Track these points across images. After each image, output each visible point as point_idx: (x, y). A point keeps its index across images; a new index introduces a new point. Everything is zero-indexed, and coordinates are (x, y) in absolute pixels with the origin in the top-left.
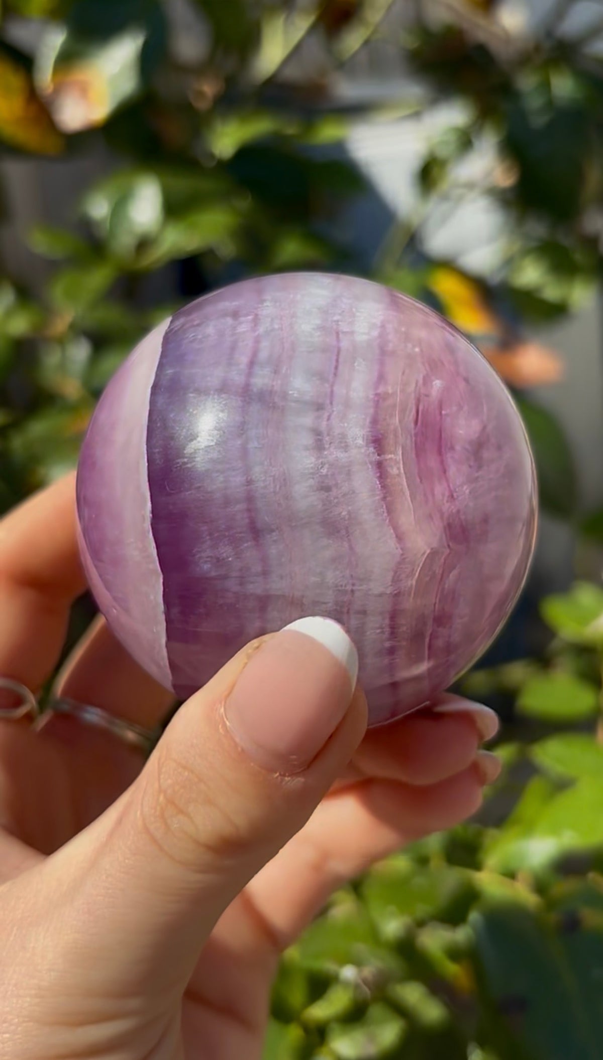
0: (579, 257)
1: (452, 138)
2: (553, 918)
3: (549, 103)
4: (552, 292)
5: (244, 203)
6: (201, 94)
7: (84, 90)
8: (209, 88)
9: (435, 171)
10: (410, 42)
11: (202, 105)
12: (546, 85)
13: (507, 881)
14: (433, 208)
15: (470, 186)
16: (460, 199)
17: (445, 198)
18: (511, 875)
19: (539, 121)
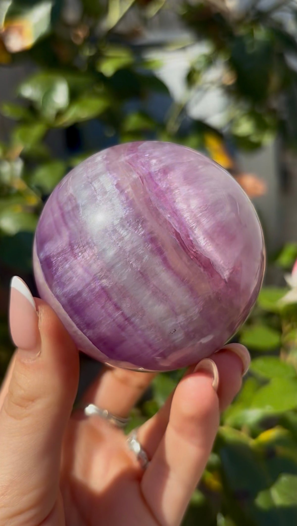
1: (203, 60)
6: (77, 36)
7: (20, 31)
8: (81, 33)
9: (195, 76)
10: (182, 11)
11: (78, 42)
12: (251, 34)
13: (237, 431)
14: (194, 94)
15: (212, 83)
16: (207, 90)
17: (199, 89)
18: (238, 427)
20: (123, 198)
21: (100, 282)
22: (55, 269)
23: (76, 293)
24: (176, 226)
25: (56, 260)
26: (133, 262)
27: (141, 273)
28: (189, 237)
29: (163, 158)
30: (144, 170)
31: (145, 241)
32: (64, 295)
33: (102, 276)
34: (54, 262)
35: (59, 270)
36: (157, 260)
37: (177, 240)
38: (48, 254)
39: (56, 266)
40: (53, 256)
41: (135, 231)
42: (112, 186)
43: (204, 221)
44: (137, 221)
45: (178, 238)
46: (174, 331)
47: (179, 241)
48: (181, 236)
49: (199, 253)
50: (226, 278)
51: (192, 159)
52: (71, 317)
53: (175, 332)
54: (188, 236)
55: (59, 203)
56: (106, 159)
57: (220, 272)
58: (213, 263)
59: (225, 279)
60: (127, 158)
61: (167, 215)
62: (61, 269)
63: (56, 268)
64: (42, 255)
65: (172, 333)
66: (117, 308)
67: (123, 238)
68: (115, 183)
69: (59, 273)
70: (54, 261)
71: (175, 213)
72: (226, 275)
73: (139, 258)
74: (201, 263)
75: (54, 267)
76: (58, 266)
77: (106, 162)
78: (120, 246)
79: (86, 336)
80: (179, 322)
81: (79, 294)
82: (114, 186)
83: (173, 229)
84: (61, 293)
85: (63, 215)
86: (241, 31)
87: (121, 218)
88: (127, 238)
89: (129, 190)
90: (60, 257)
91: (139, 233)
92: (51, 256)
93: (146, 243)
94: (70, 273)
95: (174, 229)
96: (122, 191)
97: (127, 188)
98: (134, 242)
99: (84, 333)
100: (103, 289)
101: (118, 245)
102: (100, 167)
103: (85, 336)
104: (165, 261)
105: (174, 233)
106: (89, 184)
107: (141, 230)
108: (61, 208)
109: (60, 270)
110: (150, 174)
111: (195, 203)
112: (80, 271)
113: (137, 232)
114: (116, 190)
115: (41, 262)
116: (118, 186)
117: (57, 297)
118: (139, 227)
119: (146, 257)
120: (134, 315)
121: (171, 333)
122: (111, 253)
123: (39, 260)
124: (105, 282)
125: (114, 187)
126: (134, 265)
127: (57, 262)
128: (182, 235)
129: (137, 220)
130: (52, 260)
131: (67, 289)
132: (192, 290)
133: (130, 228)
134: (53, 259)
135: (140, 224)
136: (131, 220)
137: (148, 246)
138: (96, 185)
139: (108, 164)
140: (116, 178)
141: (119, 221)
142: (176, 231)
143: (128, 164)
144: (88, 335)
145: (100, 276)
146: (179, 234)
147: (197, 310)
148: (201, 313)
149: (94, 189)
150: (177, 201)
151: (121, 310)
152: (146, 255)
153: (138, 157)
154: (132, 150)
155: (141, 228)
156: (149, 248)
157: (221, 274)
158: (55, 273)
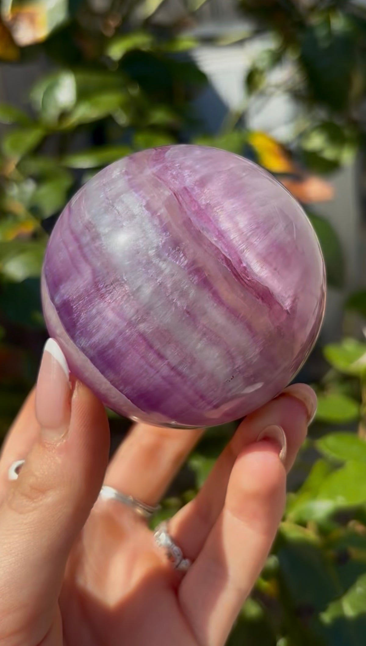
0: (347, 133)
1: (266, 56)
2: (331, 554)
3: (330, 34)
4: (329, 154)
5: (135, 91)
6: (107, 26)
7: (32, 20)
8: (113, 23)
9: (257, 77)
11: (109, 33)
12: (327, 22)
13: (301, 528)
15: (277, 86)
16: (271, 95)
17: (262, 94)
19: (324, 45)
20: (156, 222)
21: (137, 327)
22: (77, 316)
23: (107, 343)
24: (225, 251)
25: (77, 305)
26: (176, 300)
27: (188, 313)
28: (242, 263)
29: (198, 167)
30: (177, 185)
31: (190, 273)
32: (91, 347)
33: (138, 320)
34: (74, 307)
35: (81, 316)
36: (206, 295)
37: (229, 269)
38: (66, 297)
39: (78, 312)
40: (73, 301)
41: (176, 262)
42: (140, 208)
43: (255, 241)
44: (177, 249)
45: (228, 266)
46: (232, 377)
47: (230, 269)
48: (232, 263)
49: (255, 281)
50: (288, 308)
51: (232, 165)
52: (103, 372)
53: (233, 379)
54: (240, 262)
55: (72, 232)
56: (127, 173)
57: (280, 302)
58: (272, 293)
59: (287, 310)
60: (155, 170)
61: (213, 238)
62: (85, 314)
63: (78, 314)
64: (57, 299)
65: (230, 381)
66: (161, 356)
67: (162, 272)
68: (144, 203)
69: (82, 320)
70: (75, 305)
71: (221, 235)
72: (287, 304)
73: (183, 294)
74: (258, 294)
75: (76, 313)
76: (81, 311)
77: (127, 178)
78: (159, 282)
79: (124, 394)
80: (236, 366)
81: (112, 344)
82: (143, 207)
83: (222, 256)
84: (88, 345)
85: (81, 248)
86: (315, 20)
87: (157, 247)
88: (167, 271)
89: (163, 211)
90: (82, 300)
91: (181, 264)
92: (71, 300)
93: (191, 275)
94: (98, 319)
95: (224, 255)
96: (154, 213)
97: (160, 208)
98: (175, 275)
99: (120, 391)
100: (142, 335)
101: (157, 281)
102: (121, 184)
103: (122, 394)
104: (215, 295)
105: (222, 260)
106: (110, 207)
107: (183, 259)
108: (77, 239)
109: (83, 316)
110: (185, 188)
111: (243, 221)
112: (110, 315)
113: (179, 263)
114: (147, 212)
115: (58, 309)
116: (148, 207)
117: (83, 350)
118: (181, 256)
119: (192, 293)
120: (181, 363)
121: (228, 381)
122: (147, 291)
123: (54, 306)
124: (142, 327)
125: (144, 209)
126: (179, 304)
127: (78, 306)
128: (234, 262)
129: (177, 247)
130: (72, 305)
131: (95, 339)
132: (249, 327)
133: (170, 259)
134: (73, 303)
135: (181, 253)
136: (170, 249)
137: (193, 279)
138: (119, 208)
139: (129, 180)
140: (144, 197)
141: (154, 251)
142: (226, 258)
143: (156, 178)
144: (125, 393)
145: (136, 320)
146: (230, 261)
147: (258, 350)
148: (261, 353)
149: (117, 213)
150: (220, 220)
151: (167, 360)
152: (192, 290)
153: (166, 168)
154: (157, 160)
155: (183, 256)
156: (194, 281)
157: (282, 304)
158: (78, 321)
